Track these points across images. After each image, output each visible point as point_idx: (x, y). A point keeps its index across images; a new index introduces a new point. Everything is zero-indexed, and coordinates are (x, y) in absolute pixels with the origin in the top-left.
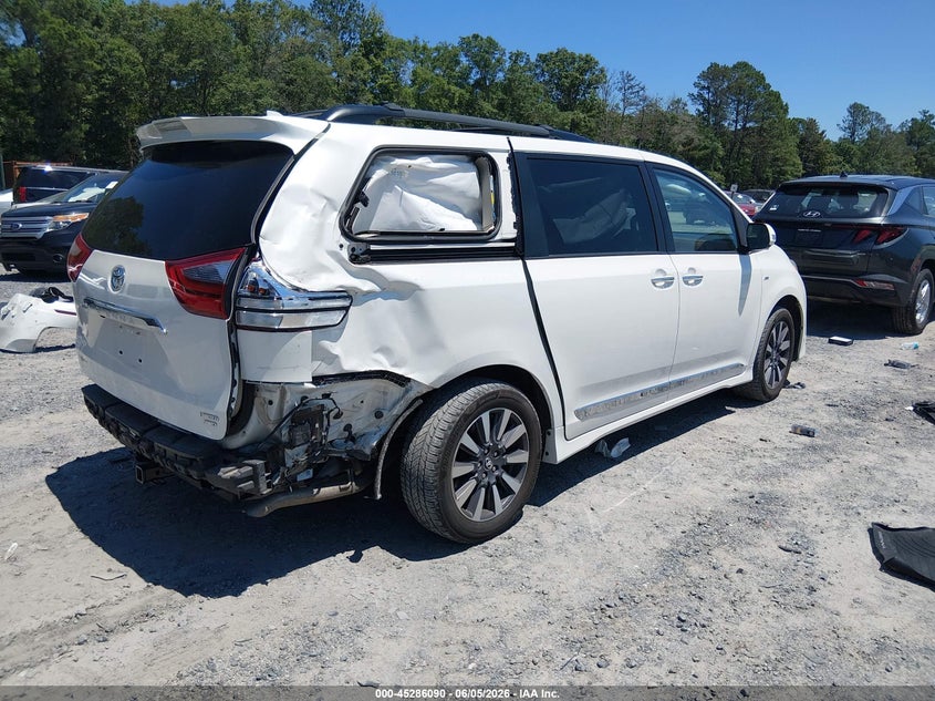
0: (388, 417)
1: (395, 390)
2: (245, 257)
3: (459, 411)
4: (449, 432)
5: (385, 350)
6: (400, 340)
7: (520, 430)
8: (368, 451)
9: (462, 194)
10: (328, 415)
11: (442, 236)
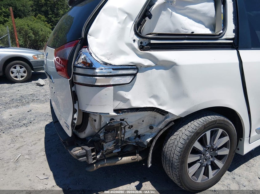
0: (156, 129)
1: (160, 117)
2: (79, 45)
3: (194, 130)
4: (188, 141)
5: (155, 97)
6: (164, 92)
7: (226, 139)
8: (146, 144)
9: (204, 14)
10: (124, 128)
11: (192, 36)
